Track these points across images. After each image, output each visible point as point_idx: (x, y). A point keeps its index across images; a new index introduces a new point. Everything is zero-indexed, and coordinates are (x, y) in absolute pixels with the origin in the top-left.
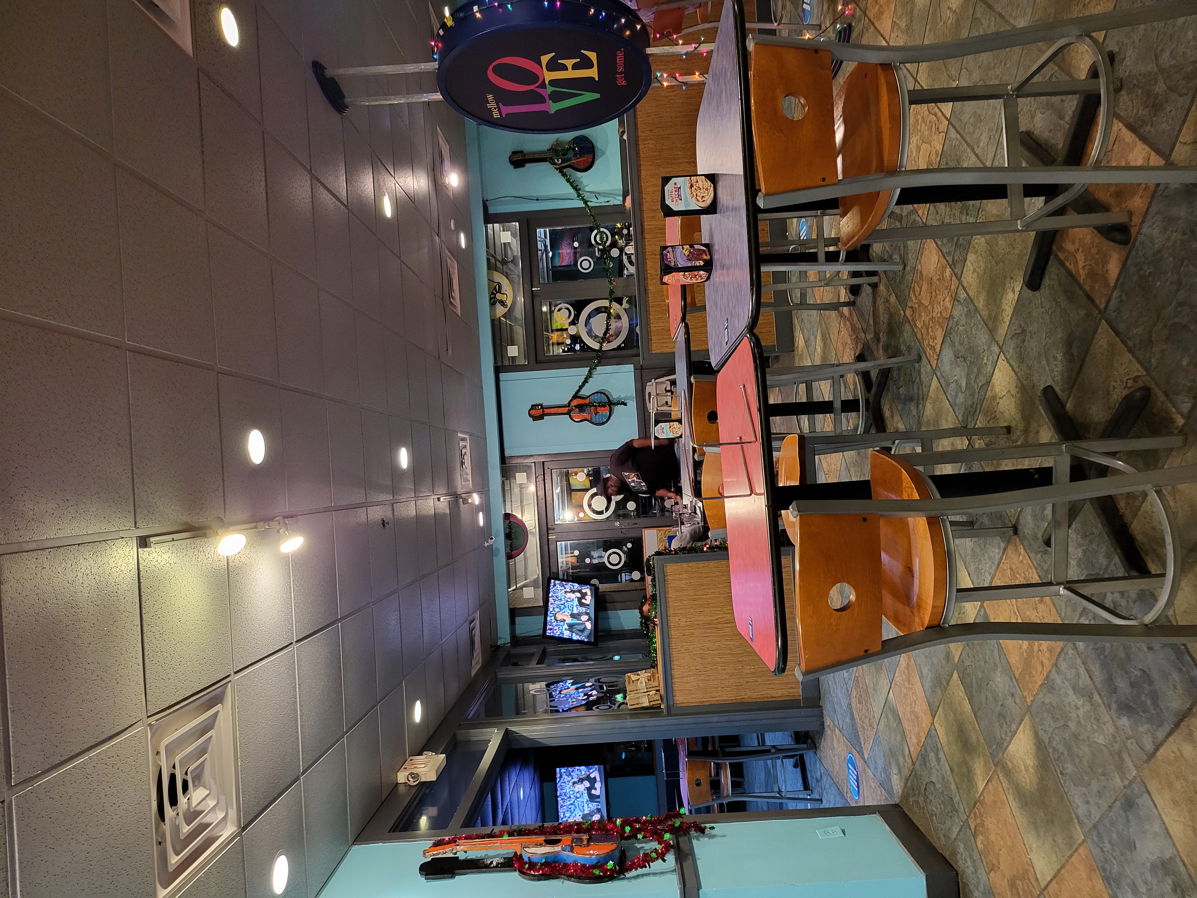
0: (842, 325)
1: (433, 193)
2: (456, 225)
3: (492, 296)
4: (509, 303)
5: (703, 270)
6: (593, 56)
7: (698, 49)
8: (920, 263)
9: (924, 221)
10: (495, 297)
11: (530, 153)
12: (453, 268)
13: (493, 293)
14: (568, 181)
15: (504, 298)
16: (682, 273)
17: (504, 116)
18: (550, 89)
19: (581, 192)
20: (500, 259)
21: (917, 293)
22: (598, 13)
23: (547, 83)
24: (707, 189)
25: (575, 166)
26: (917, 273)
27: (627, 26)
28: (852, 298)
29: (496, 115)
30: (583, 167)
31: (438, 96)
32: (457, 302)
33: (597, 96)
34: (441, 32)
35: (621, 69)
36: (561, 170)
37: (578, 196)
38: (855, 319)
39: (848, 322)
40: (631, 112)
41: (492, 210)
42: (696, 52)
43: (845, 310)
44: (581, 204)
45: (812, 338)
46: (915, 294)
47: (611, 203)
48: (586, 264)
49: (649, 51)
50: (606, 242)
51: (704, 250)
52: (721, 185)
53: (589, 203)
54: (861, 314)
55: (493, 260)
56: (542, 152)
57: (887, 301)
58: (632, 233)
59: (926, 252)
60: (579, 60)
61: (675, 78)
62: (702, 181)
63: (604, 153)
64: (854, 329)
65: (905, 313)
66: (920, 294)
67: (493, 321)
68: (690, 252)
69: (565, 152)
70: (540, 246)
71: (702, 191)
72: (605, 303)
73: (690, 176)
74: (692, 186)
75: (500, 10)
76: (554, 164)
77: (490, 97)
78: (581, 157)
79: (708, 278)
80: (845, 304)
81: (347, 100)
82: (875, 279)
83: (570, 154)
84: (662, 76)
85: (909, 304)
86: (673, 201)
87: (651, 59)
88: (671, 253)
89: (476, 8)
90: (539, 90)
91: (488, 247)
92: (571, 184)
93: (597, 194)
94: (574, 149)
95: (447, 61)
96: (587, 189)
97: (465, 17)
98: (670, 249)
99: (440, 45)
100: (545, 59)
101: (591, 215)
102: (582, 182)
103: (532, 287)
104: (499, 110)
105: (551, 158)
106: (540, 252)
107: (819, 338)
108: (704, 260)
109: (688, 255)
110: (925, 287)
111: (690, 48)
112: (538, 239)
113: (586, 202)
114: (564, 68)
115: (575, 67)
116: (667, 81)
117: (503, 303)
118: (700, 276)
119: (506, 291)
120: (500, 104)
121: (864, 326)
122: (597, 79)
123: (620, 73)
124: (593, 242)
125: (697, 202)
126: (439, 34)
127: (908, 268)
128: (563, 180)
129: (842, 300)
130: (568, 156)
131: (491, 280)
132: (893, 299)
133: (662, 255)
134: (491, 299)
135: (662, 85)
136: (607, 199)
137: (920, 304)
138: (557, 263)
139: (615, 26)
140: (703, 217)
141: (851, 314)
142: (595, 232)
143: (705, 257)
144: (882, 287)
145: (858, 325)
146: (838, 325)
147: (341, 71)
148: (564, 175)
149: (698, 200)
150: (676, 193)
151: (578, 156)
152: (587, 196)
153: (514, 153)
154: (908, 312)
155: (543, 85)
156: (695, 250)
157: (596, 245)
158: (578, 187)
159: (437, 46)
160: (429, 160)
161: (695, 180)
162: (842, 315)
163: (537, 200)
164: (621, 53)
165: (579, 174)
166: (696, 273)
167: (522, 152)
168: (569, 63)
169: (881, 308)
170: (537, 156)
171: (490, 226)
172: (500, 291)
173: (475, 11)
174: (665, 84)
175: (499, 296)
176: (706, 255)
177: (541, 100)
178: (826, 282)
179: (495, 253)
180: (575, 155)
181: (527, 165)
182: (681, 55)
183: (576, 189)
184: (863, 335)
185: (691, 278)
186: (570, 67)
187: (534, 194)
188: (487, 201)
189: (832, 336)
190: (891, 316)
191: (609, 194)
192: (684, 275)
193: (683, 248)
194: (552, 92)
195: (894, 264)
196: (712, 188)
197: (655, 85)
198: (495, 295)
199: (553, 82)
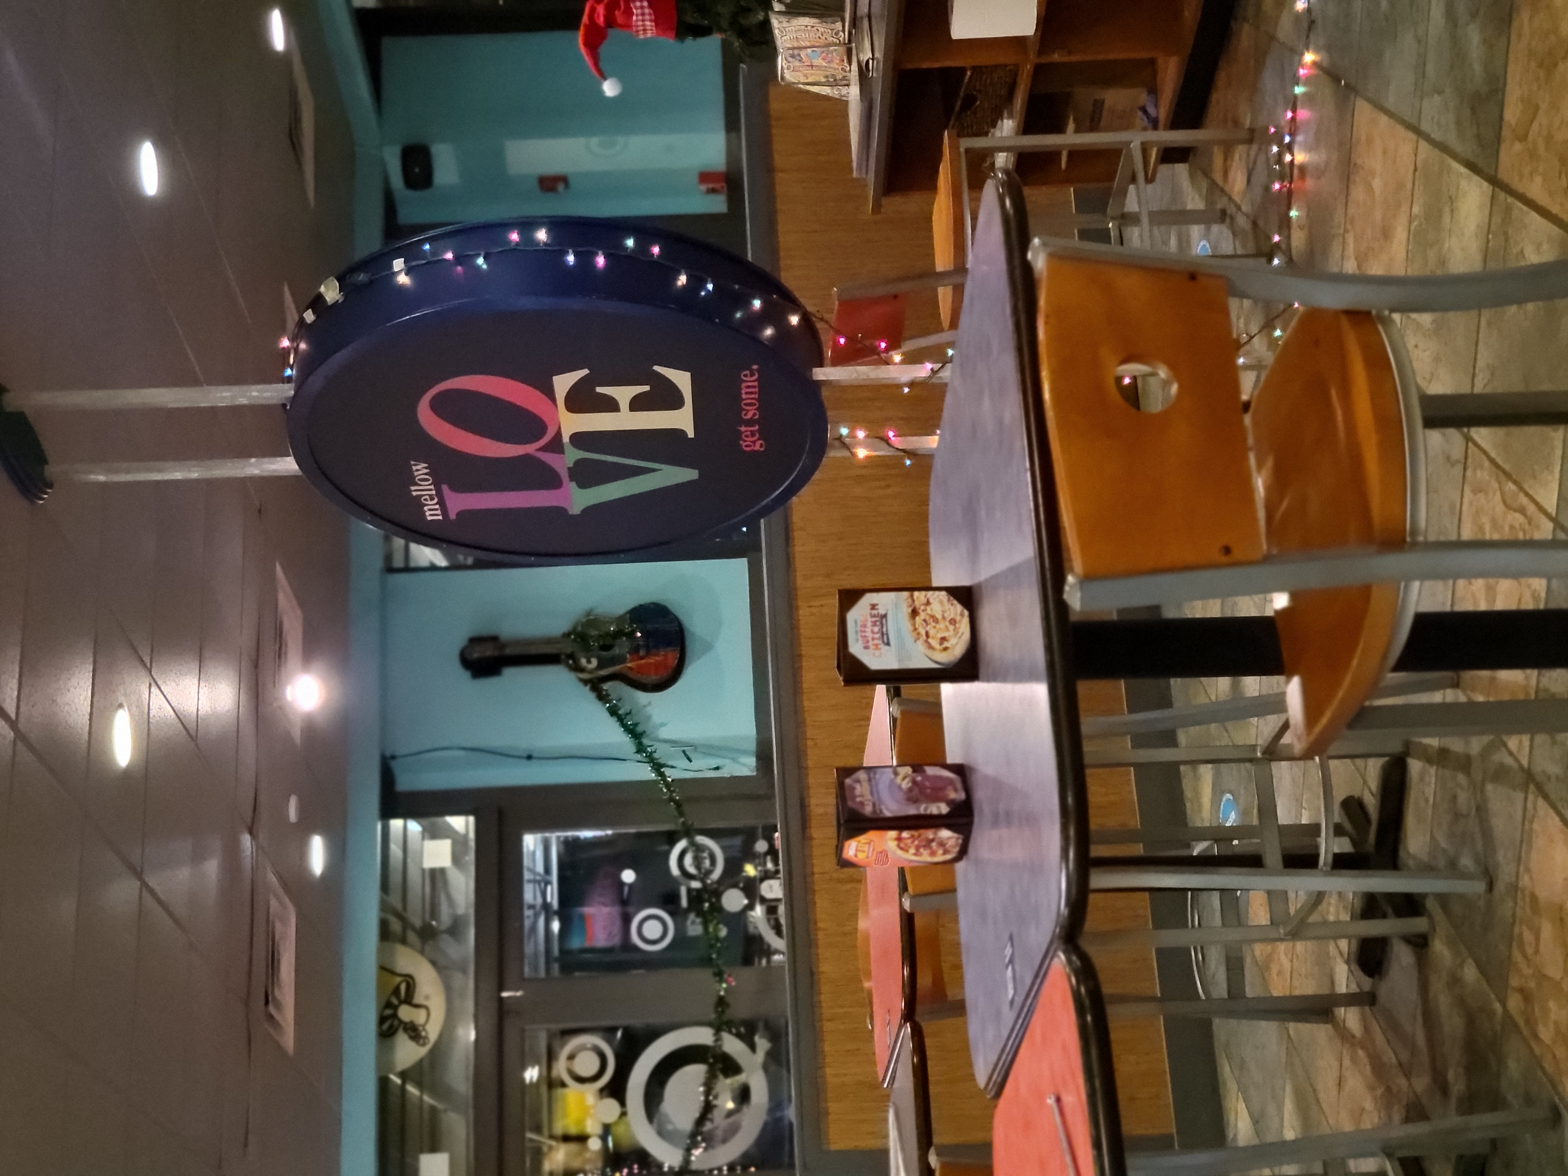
0: (1347, 1062)
1: (248, 729)
2: (302, 810)
3: (388, 1012)
4: (433, 1031)
5: (949, 827)
6: (682, 380)
7: (941, 374)
8: (1528, 870)
9: (1525, 763)
10: (395, 1016)
11: (518, 642)
12: (284, 921)
13: (388, 1005)
14: (613, 712)
15: (419, 1017)
16: (893, 834)
17: (453, 516)
18: (572, 455)
19: (645, 741)
20: (418, 923)
21: (1530, 951)
22: (696, 282)
23: (566, 439)
24: (953, 622)
25: (632, 675)
26: (1523, 899)
27: (765, 317)
28: (1367, 983)
29: (432, 513)
30: (654, 678)
31: (288, 465)
32: (288, 1016)
33: (689, 474)
34: (309, 316)
35: (751, 413)
36: (596, 685)
37: (638, 751)
38: (1379, 1038)
39: (1361, 1052)
40: (776, 516)
41: (405, 783)
42: (934, 380)
43: (1350, 1017)
44: (646, 773)
45: (1271, 1109)
46: (1525, 956)
47: (725, 773)
48: (652, 930)
49: (820, 374)
50: (709, 872)
51: (947, 778)
52: (988, 613)
53: (667, 771)
54: (1392, 1025)
55: (396, 926)
56: (549, 641)
57: (1455, 981)
58: (778, 844)
59: (1539, 842)
60: (647, 388)
61: (887, 441)
62: (941, 602)
63: (708, 647)
64: (1379, 1068)
65: (1504, 1006)
66: (1537, 951)
67: (383, 1084)
68: (914, 782)
69: (608, 641)
70: (530, 894)
71: (941, 625)
72: (703, 1036)
73: (911, 590)
74: (914, 613)
75: (459, 268)
76: (577, 668)
77: (420, 469)
78: (648, 654)
79: (963, 852)
80: (1350, 1000)
81: (52, 470)
82: (1418, 924)
83: (621, 647)
84: (852, 435)
85: (1515, 982)
86: (866, 648)
87: (825, 393)
88: (866, 785)
89: (398, 264)
90: (549, 458)
91: (385, 887)
92: (621, 720)
93: (687, 751)
94: (632, 633)
95: (317, 381)
96: (664, 733)
97: (372, 282)
98: (862, 775)
99: (303, 346)
100: (563, 383)
101: (671, 799)
102: (649, 717)
103: (501, 988)
104: (442, 503)
105: (571, 656)
106: (528, 913)
107: (1289, 1106)
108: (949, 803)
109: (910, 790)
110: (1547, 930)
111: (924, 370)
112: (527, 875)
113: (658, 767)
114: (611, 405)
115: (637, 404)
116: (867, 446)
117: (415, 1032)
118: (942, 844)
119: (427, 997)
120: (445, 487)
121: (1405, 1056)
122: (691, 434)
123: (750, 423)
124: (675, 871)
125: (930, 653)
126: (302, 320)
127: (1500, 887)
128: (599, 711)
129: (1342, 988)
130: (616, 651)
131: (385, 969)
132: (1470, 973)
133: (841, 786)
134: (382, 1020)
135: (853, 455)
136: (714, 763)
137: (1542, 977)
138: (576, 943)
139: (738, 315)
140: (947, 689)
141: (1366, 1029)
142: (682, 844)
143: (952, 795)
144: (1439, 947)
145: (1390, 1057)
146: (1336, 1064)
147: (45, 398)
148: (602, 697)
149: (931, 647)
150: (876, 629)
151: (642, 653)
152: (662, 753)
153: (475, 641)
154: (1514, 1002)
155: (556, 445)
156: (927, 778)
157: (683, 880)
158: (639, 729)
159: (296, 350)
160: (245, 639)
161: (923, 600)
162: (1343, 1034)
163: (529, 757)
164: (752, 375)
165: (643, 697)
166: (930, 834)
167: (494, 639)
168: (623, 394)
169: (1443, 1001)
170: (533, 650)
171: (396, 824)
172: (408, 1000)
173: (396, 269)
174: (862, 453)
175: (405, 1013)
176: (956, 790)
177: (551, 481)
178: (1289, 928)
179: (405, 908)
180: (635, 650)
181: (511, 674)
182: (900, 386)
183: (635, 733)
184: (1402, 1082)
185: (917, 848)
186: (624, 404)
187: (524, 744)
188: (393, 757)
189: (1322, 1095)
190: (1471, 1021)
191: (720, 748)
192: (899, 839)
193: (896, 774)
194: (579, 463)
195: (1465, 876)
196: (966, 620)
197: (834, 453)
198: (396, 1008)
199: (579, 439)
